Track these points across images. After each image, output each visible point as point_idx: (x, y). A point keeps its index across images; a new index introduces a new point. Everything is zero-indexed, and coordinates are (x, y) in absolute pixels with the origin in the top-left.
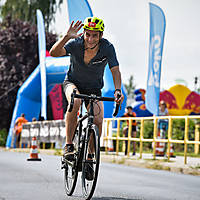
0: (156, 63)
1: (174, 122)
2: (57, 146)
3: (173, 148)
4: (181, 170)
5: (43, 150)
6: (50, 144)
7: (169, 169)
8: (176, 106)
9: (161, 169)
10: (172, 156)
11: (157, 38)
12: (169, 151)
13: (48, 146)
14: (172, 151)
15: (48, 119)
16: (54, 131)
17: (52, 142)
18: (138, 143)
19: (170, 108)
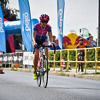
0: (61, 23)
1: (70, 52)
2: (12, 66)
3: (70, 65)
4: (75, 76)
5: (5, 68)
6: (9, 65)
7: (69, 76)
8: (71, 44)
9: (64, 75)
10: (70, 69)
11: (61, 10)
12: (68, 66)
13: (8, 66)
14: (69, 66)
15: (7, 52)
16: (10, 58)
17: (10, 64)
18: (53, 63)
19: (68, 45)
